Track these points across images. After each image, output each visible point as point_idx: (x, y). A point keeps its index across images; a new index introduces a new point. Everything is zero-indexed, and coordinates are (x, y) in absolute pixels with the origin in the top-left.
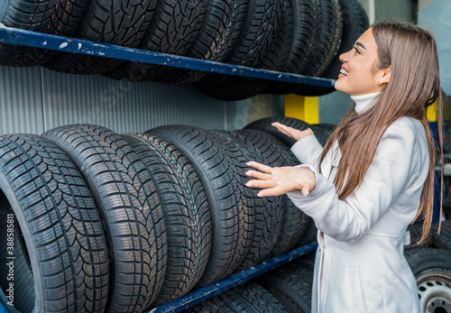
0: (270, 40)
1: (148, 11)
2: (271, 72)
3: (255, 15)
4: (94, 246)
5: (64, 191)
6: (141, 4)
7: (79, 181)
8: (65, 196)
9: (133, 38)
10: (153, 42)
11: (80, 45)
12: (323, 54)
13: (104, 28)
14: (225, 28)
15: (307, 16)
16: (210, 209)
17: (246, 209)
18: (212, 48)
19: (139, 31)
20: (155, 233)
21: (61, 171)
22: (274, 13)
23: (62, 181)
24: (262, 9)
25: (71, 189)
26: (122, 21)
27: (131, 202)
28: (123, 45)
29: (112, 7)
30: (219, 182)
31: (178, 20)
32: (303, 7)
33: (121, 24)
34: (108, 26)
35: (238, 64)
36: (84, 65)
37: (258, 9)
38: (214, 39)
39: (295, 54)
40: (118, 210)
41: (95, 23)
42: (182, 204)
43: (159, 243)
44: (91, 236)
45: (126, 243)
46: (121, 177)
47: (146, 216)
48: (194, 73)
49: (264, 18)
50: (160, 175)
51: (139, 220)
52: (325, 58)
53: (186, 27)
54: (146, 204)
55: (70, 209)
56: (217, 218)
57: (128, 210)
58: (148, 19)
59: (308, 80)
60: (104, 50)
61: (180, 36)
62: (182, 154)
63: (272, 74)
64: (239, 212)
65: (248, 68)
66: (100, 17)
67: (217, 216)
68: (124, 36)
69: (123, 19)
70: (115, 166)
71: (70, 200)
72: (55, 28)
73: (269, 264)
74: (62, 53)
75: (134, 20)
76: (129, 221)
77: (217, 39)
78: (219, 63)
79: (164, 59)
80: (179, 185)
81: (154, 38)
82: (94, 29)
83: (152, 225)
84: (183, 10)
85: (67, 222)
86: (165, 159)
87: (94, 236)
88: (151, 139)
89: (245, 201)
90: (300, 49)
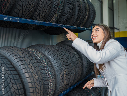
0: (70, 16)
1: (34, 6)
2: (69, 26)
3: (66, 7)
4: (20, 93)
5: (9, 73)
6: (32, 4)
7: (13, 69)
8: (9, 75)
9: (28, 16)
10: (34, 17)
11: (11, 18)
12: (83, 20)
13: (19, 12)
14: (57, 12)
15: (80, 8)
16: (55, 74)
17: (66, 73)
18: (53, 19)
19: (31, 13)
20: (40, 85)
21: (6, 66)
22: (72, 7)
23: (8, 70)
24: (68, 6)
25: (11, 72)
26: (25, 10)
27: (32, 75)
28: (25, 18)
29: (23, 5)
30: (57, 65)
31: (43, 9)
32: (78, 5)
33: (25, 11)
34: (21, 12)
35: (59, 23)
36: (10, 25)
37: (67, 6)
38: (54, 16)
39: (76, 20)
40: (27, 79)
41: (16, 10)
42: (47, 73)
43: (41, 88)
44: (19, 89)
45: (31, 90)
46: (28, 66)
47: (37, 79)
48: (46, 27)
49: (69, 9)
50: (39, 63)
51: (35, 81)
52: (84, 21)
53: (46, 12)
54: (37, 75)
55: (11, 80)
56: (57, 77)
57: (31, 78)
58: (34, 9)
59: (79, 28)
60: (19, 20)
61: (44, 15)
62: (45, 56)
63: (69, 27)
64: (64, 74)
65: (63, 25)
66: (18, 8)
67: (57, 76)
68: (25, 15)
69: (26, 9)
70: (25, 62)
71: (11, 77)
72: (2, 12)
73: (70, 89)
75: (30, 9)
76: (31, 82)
77: (55, 16)
78: (55, 24)
79: (38, 22)
81: (35, 15)
82: (15, 12)
83: (39, 83)
84: (45, 6)
85: (11, 85)
86: (39, 58)
87: (20, 89)
88: (33, 50)
89: (65, 70)
90: (77, 18)
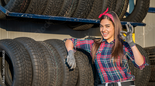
1: (45, 5)
2: (92, 20)
6: (42, 4)
10: (46, 12)
11: (26, 15)
13: (32, 10)
14: (70, 7)
18: (66, 13)
19: (42, 10)
31: (54, 6)
33: (37, 9)
35: (77, 17)
38: (67, 10)
40: (35, 59)
42: (52, 61)
45: (37, 68)
46: (36, 51)
47: (42, 61)
49: (86, 2)
53: (57, 8)
54: (42, 58)
60: (32, 16)
61: (55, 11)
65: (81, 19)
68: (38, 12)
74: (22, 18)
79: (50, 17)
80: (52, 56)
